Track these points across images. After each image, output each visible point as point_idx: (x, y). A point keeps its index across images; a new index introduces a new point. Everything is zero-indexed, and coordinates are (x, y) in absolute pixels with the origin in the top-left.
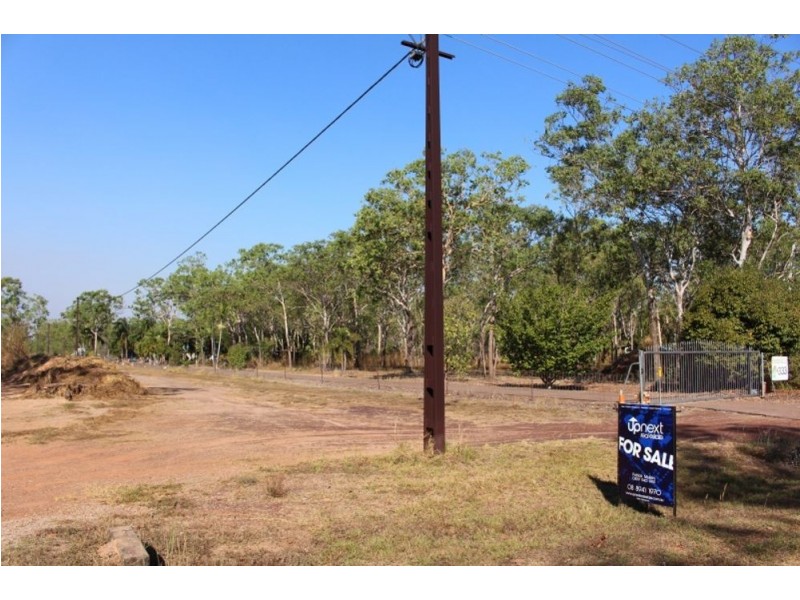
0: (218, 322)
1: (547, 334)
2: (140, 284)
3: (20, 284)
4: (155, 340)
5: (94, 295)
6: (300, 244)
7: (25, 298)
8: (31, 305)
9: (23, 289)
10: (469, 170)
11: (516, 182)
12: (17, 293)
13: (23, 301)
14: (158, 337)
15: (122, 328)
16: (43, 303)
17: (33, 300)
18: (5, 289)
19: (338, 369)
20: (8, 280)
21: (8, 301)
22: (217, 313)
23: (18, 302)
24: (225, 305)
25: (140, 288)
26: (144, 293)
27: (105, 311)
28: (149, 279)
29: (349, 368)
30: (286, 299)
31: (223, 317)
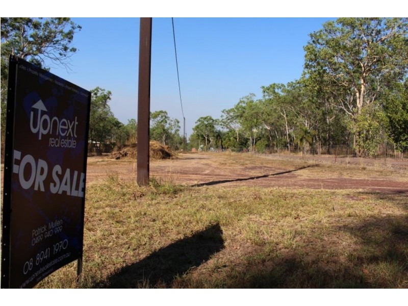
2: (223, 112)
4: (230, 140)
5: (205, 118)
7: (169, 120)
8: (173, 123)
9: (168, 116)
12: (166, 117)
14: (232, 138)
15: (219, 136)
16: (178, 122)
17: (173, 121)
18: (160, 116)
19: (317, 154)
20: (161, 112)
21: (162, 121)
22: (253, 124)
23: (166, 122)
24: (257, 119)
25: (223, 114)
26: (225, 116)
27: (210, 126)
28: (227, 110)
29: (323, 153)
30: (287, 116)
31: (256, 126)
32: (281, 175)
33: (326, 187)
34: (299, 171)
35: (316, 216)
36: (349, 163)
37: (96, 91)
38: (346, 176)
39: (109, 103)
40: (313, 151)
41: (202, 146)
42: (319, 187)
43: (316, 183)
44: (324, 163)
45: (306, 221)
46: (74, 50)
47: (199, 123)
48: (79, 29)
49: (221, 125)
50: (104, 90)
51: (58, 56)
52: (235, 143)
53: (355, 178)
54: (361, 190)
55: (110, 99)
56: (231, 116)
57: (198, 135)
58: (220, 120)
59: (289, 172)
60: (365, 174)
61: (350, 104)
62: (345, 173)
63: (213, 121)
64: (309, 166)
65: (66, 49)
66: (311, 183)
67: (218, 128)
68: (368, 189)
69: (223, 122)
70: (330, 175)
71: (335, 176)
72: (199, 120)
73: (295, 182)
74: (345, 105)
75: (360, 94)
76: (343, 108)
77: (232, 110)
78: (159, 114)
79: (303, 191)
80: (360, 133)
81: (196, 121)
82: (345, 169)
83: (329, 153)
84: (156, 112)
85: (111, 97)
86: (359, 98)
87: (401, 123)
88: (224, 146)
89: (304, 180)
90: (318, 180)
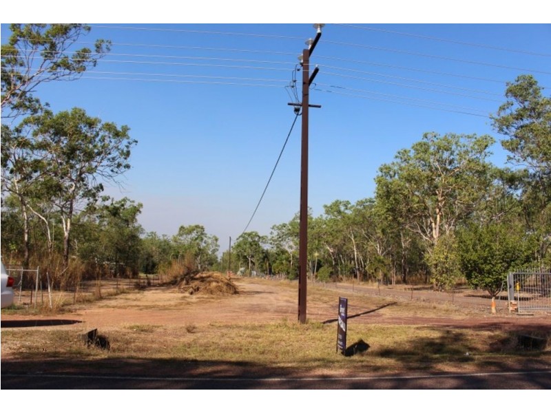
0: (315, 252)
1: (485, 259)
2: (273, 228)
3: (202, 228)
4: (282, 263)
5: (249, 235)
6: (360, 200)
7: (206, 237)
8: (210, 241)
9: (205, 232)
10: (454, 147)
11: (483, 153)
12: (202, 234)
13: (205, 239)
14: (284, 262)
15: (266, 256)
16: (217, 240)
17: (210, 238)
18: (195, 231)
19: (391, 283)
20: (197, 227)
21: (196, 239)
22: (314, 246)
23: (202, 239)
24: (319, 241)
25: (273, 231)
26: (275, 233)
27: (256, 245)
28: (277, 225)
29: (398, 282)
30: (355, 237)
31: (317, 249)
32: (368, 314)
33: (405, 323)
34: (380, 310)
35: (401, 337)
36: (424, 301)
37: (123, 202)
38: (419, 315)
39: (139, 217)
40: (387, 281)
41: (242, 269)
42: (401, 323)
43: (398, 321)
44: (401, 300)
45: (397, 339)
46: (128, 167)
47: (241, 239)
48: (135, 143)
49: (271, 244)
50: (133, 202)
51: (111, 173)
52: (289, 268)
53: (426, 316)
54: (426, 325)
55: (140, 212)
56: (283, 233)
57: (238, 255)
58: (269, 238)
59: (373, 311)
60: (434, 313)
61: (427, 228)
62: (418, 312)
63: (260, 237)
64: (388, 305)
65: (119, 165)
66: (394, 320)
67: (266, 247)
68: (430, 324)
69: (273, 241)
70: (407, 314)
71: (410, 314)
72: (241, 236)
73: (383, 320)
74: (421, 227)
75: (436, 224)
76: (420, 231)
77: (284, 225)
78: (194, 230)
79: (392, 326)
80: (436, 265)
81: (238, 237)
82: (419, 308)
83: (405, 281)
84: (190, 226)
85: (141, 210)
86: (435, 228)
87: (471, 262)
88: (273, 270)
89: (389, 318)
90: (399, 319)
